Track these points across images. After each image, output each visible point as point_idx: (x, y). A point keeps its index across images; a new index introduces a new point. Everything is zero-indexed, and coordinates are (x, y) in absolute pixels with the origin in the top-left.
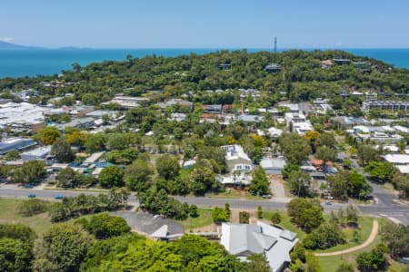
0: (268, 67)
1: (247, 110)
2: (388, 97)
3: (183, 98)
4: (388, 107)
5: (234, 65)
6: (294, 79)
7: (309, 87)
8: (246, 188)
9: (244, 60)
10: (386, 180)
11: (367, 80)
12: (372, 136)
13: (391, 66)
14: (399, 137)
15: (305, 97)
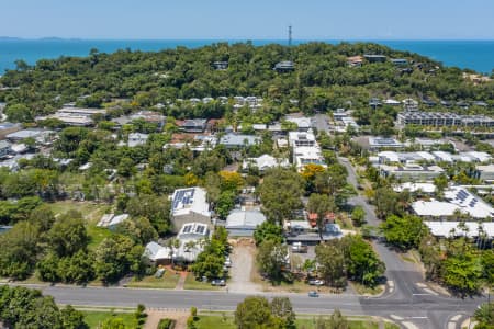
0: (279, 65)
1: (240, 127)
2: (432, 106)
3: (155, 110)
4: (431, 122)
5: (233, 63)
6: (311, 81)
7: (329, 93)
8: (190, 267)
9: (248, 56)
10: (411, 245)
11: (407, 83)
12: (401, 169)
13: (440, 64)
14: (438, 170)
15: (323, 107)
